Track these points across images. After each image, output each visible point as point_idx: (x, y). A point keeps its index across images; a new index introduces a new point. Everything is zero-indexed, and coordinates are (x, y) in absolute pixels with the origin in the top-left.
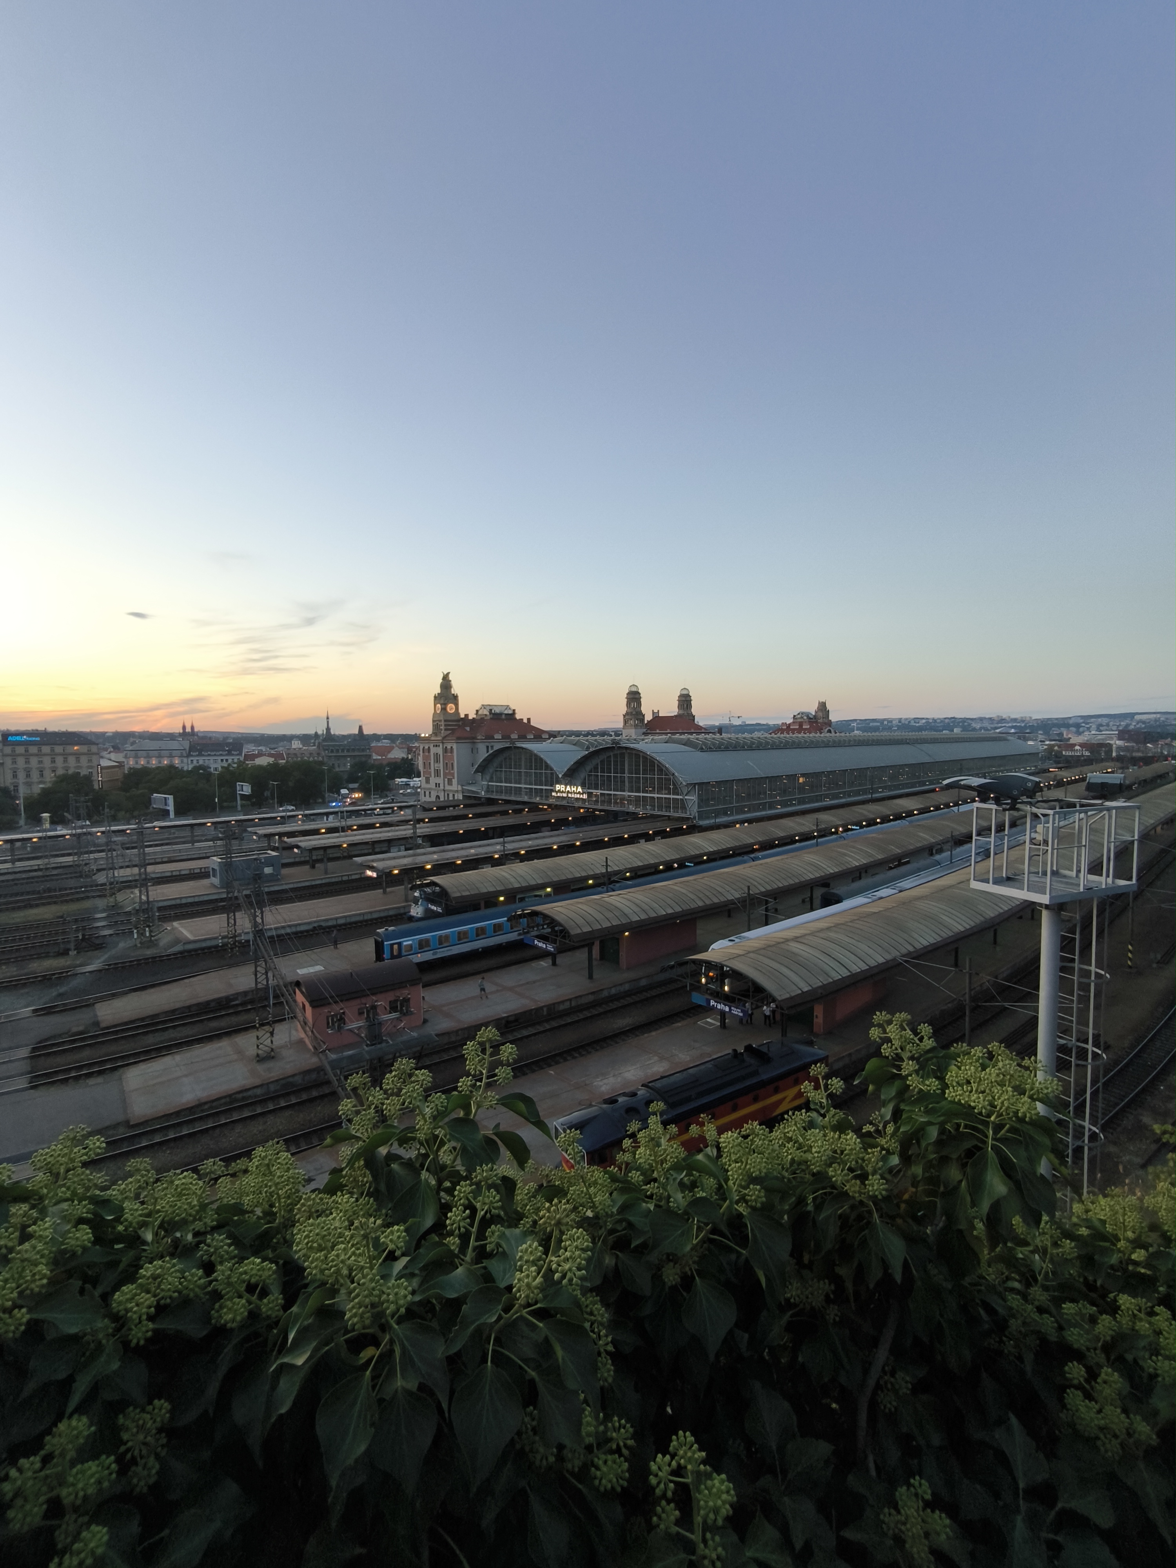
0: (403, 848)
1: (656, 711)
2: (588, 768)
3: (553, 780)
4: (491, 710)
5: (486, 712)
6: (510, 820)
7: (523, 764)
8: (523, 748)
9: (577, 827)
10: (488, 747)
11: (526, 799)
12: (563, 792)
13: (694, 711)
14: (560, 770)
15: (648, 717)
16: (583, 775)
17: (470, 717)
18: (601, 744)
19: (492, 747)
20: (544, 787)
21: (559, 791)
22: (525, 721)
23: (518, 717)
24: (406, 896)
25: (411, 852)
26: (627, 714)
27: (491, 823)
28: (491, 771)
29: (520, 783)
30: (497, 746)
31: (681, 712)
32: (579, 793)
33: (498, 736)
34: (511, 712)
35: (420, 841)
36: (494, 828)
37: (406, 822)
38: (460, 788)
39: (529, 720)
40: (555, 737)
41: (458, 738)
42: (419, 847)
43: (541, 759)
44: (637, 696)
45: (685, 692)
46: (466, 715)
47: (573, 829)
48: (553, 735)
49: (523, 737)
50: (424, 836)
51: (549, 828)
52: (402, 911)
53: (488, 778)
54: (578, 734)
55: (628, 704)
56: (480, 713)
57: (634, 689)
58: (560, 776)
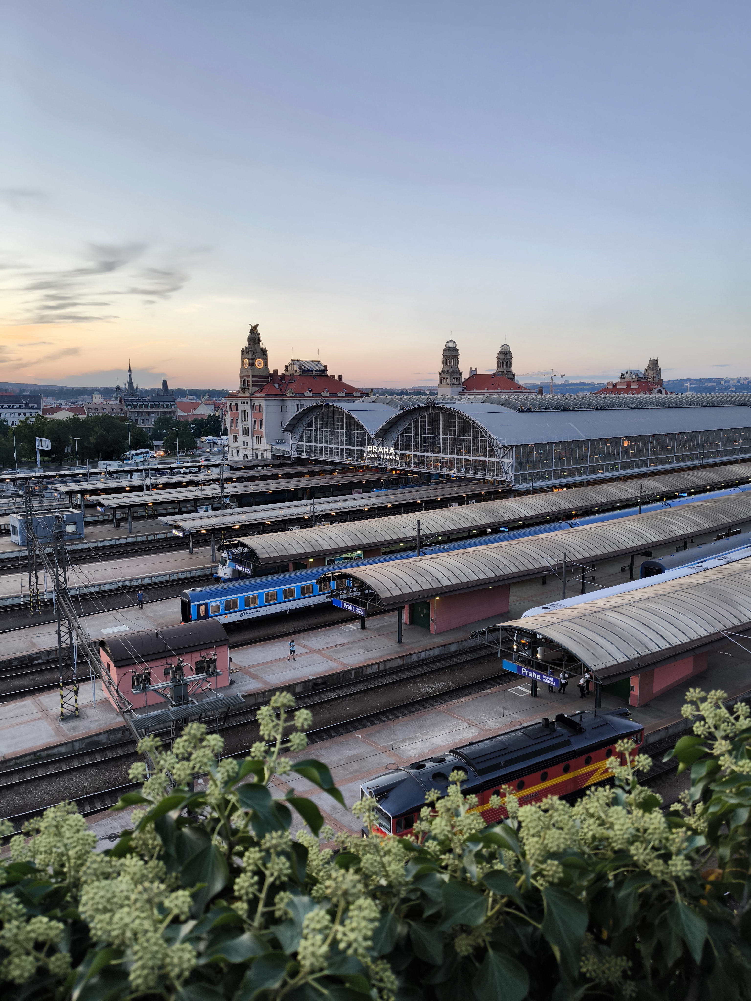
0: (210, 507)
1: (474, 369)
2: (401, 429)
3: (365, 440)
4: (301, 366)
5: (296, 368)
6: (320, 481)
7: (334, 423)
8: (334, 407)
9: (389, 489)
10: (297, 405)
11: (336, 459)
12: (374, 453)
13: (515, 369)
14: (373, 430)
15: (466, 375)
16: (395, 435)
17: (280, 373)
18: (414, 404)
19: (302, 405)
20: (355, 448)
21: (371, 452)
22: (337, 378)
23: (329, 373)
24: (214, 556)
25: (218, 512)
26: (443, 372)
27: (301, 483)
28: (301, 430)
29: (330, 443)
30: (308, 404)
31: (501, 370)
32: (391, 454)
33: (308, 394)
34: (321, 368)
35: (227, 501)
36: (304, 489)
37: (215, 481)
38: (269, 447)
39: (340, 377)
40: (367, 395)
41: (266, 395)
42: (226, 507)
43: (353, 419)
44: (454, 353)
45: (505, 349)
46: (276, 371)
47: (384, 491)
48: (365, 394)
49: (334, 395)
50: (232, 496)
51: (360, 490)
52: (209, 572)
53: (298, 437)
54: (391, 393)
55: (445, 362)
56: (290, 368)
57: (451, 345)
58: (372, 436)
